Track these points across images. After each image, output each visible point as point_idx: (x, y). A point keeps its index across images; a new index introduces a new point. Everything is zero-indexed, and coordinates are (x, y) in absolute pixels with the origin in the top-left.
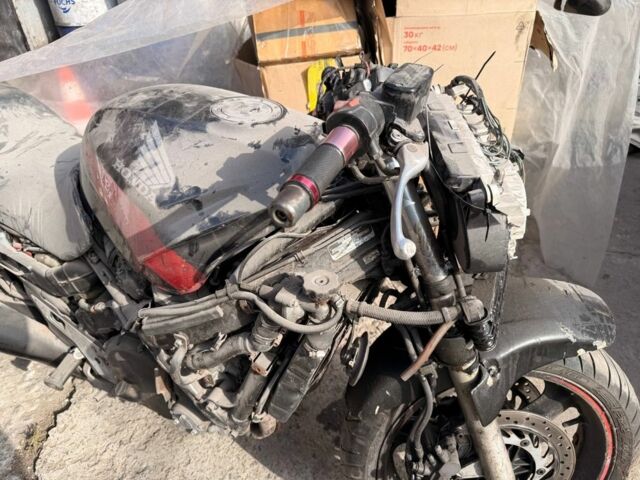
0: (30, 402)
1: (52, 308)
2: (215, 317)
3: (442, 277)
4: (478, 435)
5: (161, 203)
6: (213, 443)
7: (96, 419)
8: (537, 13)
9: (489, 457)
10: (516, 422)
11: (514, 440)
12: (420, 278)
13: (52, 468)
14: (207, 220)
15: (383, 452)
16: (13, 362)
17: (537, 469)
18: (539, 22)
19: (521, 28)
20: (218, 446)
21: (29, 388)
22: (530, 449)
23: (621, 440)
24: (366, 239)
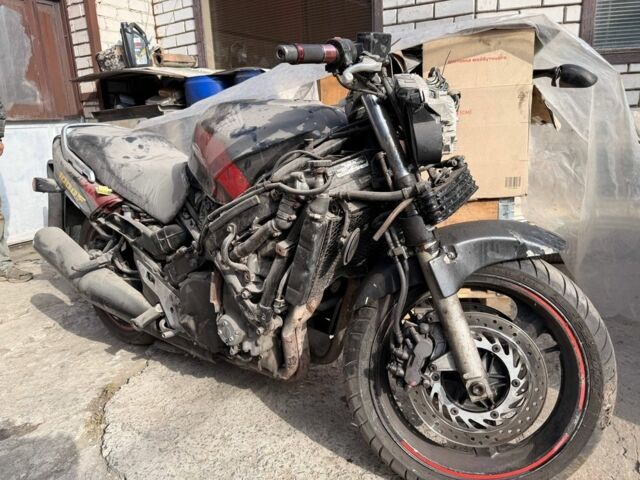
0: (112, 373)
1: (149, 268)
2: (255, 203)
3: (405, 173)
4: (444, 315)
5: (234, 136)
6: (248, 405)
7: (159, 382)
8: (534, 87)
9: (456, 339)
10: (486, 325)
11: (486, 345)
12: (392, 178)
13: (119, 406)
14: (258, 144)
15: (374, 351)
16: (106, 350)
17: (512, 380)
18: (536, 93)
19: (522, 97)
20: (251, 407)
21: (113, 365)
22: (501, 354)
23: (590, 357)
24: (362, 167)
